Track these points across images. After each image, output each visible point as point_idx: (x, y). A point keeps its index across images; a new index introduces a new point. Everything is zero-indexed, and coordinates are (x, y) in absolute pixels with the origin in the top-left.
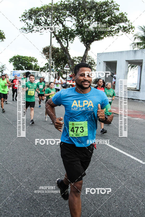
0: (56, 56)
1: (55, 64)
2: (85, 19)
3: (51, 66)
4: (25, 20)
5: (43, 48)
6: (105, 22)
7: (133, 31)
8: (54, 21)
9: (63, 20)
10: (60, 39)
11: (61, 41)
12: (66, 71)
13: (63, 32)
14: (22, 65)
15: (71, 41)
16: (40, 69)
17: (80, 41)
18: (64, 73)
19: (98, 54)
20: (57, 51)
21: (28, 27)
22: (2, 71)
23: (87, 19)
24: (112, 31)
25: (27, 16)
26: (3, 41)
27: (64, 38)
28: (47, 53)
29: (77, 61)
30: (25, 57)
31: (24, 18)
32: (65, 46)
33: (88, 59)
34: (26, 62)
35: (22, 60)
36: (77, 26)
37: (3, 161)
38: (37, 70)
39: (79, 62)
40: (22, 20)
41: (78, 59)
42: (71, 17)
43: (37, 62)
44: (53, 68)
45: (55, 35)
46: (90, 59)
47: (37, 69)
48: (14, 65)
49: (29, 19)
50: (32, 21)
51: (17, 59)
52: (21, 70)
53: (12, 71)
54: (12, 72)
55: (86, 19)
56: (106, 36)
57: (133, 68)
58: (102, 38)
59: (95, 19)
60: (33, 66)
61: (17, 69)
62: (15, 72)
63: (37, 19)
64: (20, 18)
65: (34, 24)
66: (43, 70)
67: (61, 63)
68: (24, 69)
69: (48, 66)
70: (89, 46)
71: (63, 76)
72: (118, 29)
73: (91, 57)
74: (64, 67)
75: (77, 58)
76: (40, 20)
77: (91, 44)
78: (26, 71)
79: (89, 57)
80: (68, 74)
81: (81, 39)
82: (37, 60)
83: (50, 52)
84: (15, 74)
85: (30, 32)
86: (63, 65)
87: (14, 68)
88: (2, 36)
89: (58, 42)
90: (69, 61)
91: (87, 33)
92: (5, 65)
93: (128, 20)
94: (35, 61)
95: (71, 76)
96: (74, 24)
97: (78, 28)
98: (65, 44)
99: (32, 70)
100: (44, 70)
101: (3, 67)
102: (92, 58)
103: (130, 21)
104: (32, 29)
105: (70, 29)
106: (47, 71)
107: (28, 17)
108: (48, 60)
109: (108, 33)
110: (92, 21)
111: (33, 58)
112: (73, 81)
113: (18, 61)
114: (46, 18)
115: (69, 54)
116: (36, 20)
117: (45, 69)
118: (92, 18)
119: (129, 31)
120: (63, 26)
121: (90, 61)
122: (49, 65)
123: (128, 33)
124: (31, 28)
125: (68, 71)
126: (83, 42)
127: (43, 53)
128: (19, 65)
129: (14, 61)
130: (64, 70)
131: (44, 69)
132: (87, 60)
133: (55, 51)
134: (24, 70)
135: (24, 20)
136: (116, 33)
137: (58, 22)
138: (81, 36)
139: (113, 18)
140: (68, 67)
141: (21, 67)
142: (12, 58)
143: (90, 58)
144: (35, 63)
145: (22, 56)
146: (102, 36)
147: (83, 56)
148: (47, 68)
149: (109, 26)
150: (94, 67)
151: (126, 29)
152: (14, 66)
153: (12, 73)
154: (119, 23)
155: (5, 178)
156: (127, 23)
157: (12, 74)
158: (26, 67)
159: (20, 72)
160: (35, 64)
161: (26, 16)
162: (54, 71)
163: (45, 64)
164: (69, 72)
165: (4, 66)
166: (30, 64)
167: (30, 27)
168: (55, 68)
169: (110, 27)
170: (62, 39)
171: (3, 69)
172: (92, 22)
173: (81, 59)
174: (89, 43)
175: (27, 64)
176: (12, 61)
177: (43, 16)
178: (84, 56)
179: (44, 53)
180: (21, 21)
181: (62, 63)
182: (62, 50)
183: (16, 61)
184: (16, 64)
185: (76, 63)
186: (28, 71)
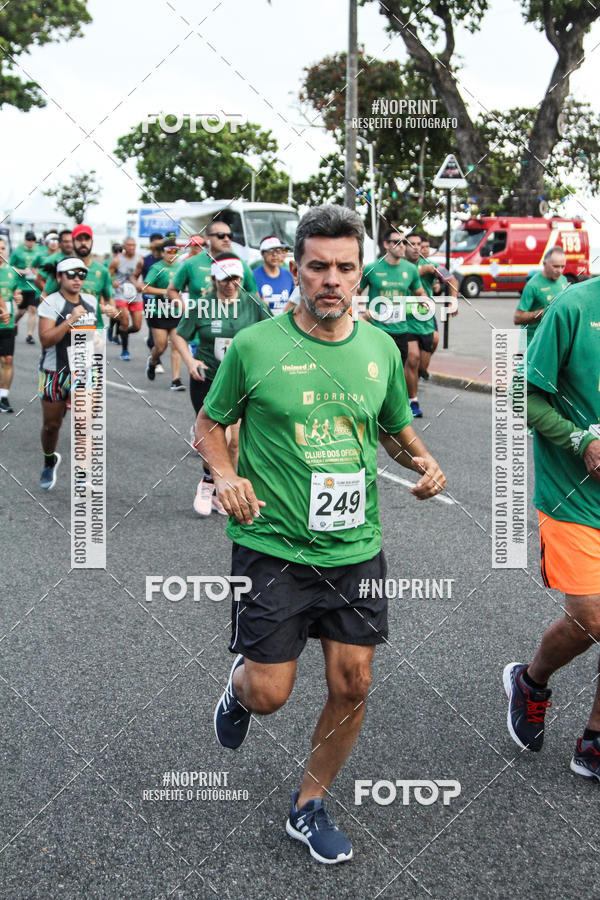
1: (377, 159)
3: (358, 172)
5: (306, 69)
10: (405, 10)
11: (413, 20)
12: (443, 200)
14: (189, 172)
15: (468, 19)
16: (290, 193)
17: (524, 15)
18: (432, 208)
20: (388, 80)
22: (79, 207)
26: (82, 36)
28: (331, 96)
29: (506, 134)
32: (436, 48)
33: (572, 118)
34: (213, 152)
35: (191, 143)
37: (113, 719)
38: (278, 195)
39: (515, 141)
41: (511, 126)
43: (274, 149)
44: (368, 180)
46: (581, 122)
47: (272, 188)
48: (146, 170)
51: (162, 137)
52: (188, 201)
53: (133, 208)
54: (135, 212)
60: (250, 175)
61: (161, 197)
62: (148, 212)
66: (308, 194)
67: (412, 153)
68: (203, 194)
69: (339, 174)
70: (575, 40)
71: (426, 229)
73: (591, 108)
74: (430, 173)
77: (588, 31)
78: (211, 205)
79: (574, 110)
80: (453, 215)
82: (271, 137)
83: (352, 89)
84: (155, 222)
86: (426, 163)
87: (146, 189)
88: (73, 8)
89: (393, 27)
92: (92, 172)
94: (264, 144)
95: (470, 223)
98: (435, 39)
99: (247, 196)
100: (318, 194)
101: (84, 189)
102: (596, 112)
106: (333, 199)
108: (335, 136)
111: (248, 126)
112: (484, 253)
113: (167, 151)
115: (456, 95)
117: (322, 191)
121: (586, 135)
122: (343, 163)
125: (455, 199)
126: (538, 23)
127: (305, 95)
128: (171, 172)
129: (142, 150)
130: (433, 192)
131: (313, 193)
132: (565, 127)
133: (379, 81)
134: (201, 200)
140: (458, 171)
141: (186, 183)
142: (132, 132)
143: (580, 115)
144: (265, 155)
147: (539, 107)
148: (330, 184)
152: (144, 181)
153: (136, 217)
155: (129, 820)
157: (137, 227)
158: (215, 184)
159: (181, 210)
160: (266, 163)
162: (376, 201)
163: (320, 160)
164: (458, 205)
165: (85, 178)
166: (233, 161)
168: (377, 180)
170: (418, 12)
171: (80, 199)
173: (531, 124)
174: (578, 27)
175: (215, 165)
176: (133, 153)
178: (544, 104)
179: (310, 98)
181: (418, 153)
182: (416, 73)
183: (152, 148)
184: (155, 166)
185: (503, 150)
186: (223, 204)
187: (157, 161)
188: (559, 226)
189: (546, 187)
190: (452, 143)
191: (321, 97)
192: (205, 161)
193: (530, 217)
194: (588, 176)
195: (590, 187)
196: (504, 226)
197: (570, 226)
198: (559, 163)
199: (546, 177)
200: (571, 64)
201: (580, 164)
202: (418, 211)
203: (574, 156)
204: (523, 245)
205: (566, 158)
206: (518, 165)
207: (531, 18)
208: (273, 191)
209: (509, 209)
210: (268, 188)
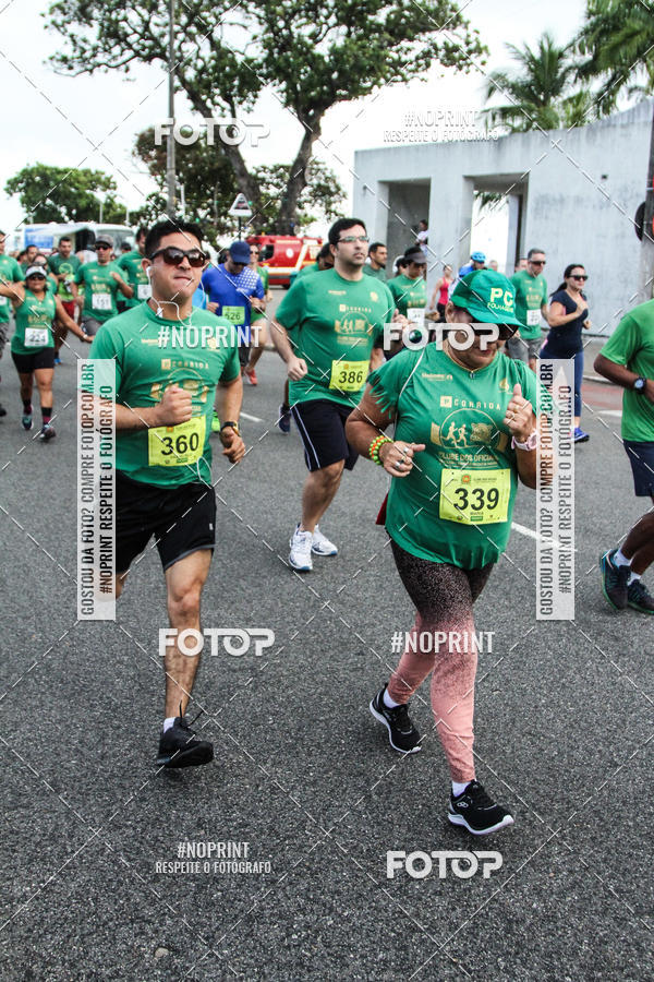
0: (190, 165)
1: (186, 196)
2: (297, 17)
3: (174, 204)
4: (63, 26)
5: (137, 135)
6: (378, 28)
7: (483, 63)
8: (176, 28)
9: (212, 20)
10: (204, 97)
11: (209, 103)
13: (214, 68)
14: (56, 203)
15: (245, 103)
16: (127, 218)
17: (282, 103)
18: (222, 229)
19: (356, 153)
21: (78, 53)
23: (307, 16)
24: (403, 64)
25: (69, 8)
27: (217, 91)
28: (154, 154)
29: (271, 181)
30: (65, 172)
31: (60, 18)
33: (314, 172)
34: (73, 190)
35: (57, 183)
36: (267, 45)
38: (119, 219)
39: (277, 186)
40: (54, 23)
41: (274, 175)
42: (245, 7)
43: (115, 188)
45: (184, 82)
46: (319, 174)
47: (114, 215)
48: (27, 202)
49: (80, 20)
50: (91, 26)
51: (38, 179)
52: (56, 223)
53: (18, 227)
54: (20, 230)
55: (301, 17)
56: (382, 81)
57: (487, 205)
58: (369, 90)
59: (336, 15)
60: (99, 206)
61: (36, 221)
62: (30, 231)
63: (109, 20)
64: (43, 15)
65: (99, 39)
66: (139, 219)
67: (208, 192)
68: (67, 218)
70: (315, 120)
72: (427, 55)
73: (326, 166)
75: (272, 172)
76: (123, 24)
77: (323, 115)
78: (72, 227)
81: (285, 94)
82: (112, 180)
83: (171, 149)
84: (35, 237)
85: (87, 70)
86: (220, 199)
87: (26, 215)
89: (196, 108)
90: (243, 182)
91: (306, 72)
93: (465, 19)
94: (107, 185)
96: (255, 38)
97: (271, 54)
98: (224, 116)
99: (97, 220)
100: (145, 218)
102: (329, 168)
103: (469, 25)
104: (91, 61)
105: (240, 59)
107: (76, 13)
108: (156, 180)
109: (389, 71)
110: (326, 23)
111: (97, 172)
113: (41, 189)
114: (144, 13)
115: (238, 155)
116: (106, 24)
117: (148, 217)
118: (324, 12)
119: (468, 61)
120: (215, 45)
121: (322, 183)
122: (162, 198)
123: (465, 68)
124: (88, 55)
126: (291, 109)
127: (136, 152)
128: (44, 203)
129: (24, 188)
130: (223, 219)
131: (142, 218)
132: (309, 177)
134: (65, 222)
135: (59, 22)
136: (420, 69)
137: (193, 29)
138: (284, 85)
139: (406, 13)
140: (246, 205)
141: (55, 210)
142: (17, 176)
143: (319, 170)
144: (108, 192)
145: (56, 169)
146: (365, 81)
147: (292, 164)
148: (153, 212)
149: (391, 44)
150: (338, 204)
151: (456, 55)
152: (25, 209)
153: (22, 234)
154: (430, 30)
156: (460, 30)
157: (22, 241)
158: (74, 212)
159: (53, 230)
160: (109, 198)
161: (67, 10)
163: (146, 196)
164: (239, 227)
166: (87, 197)
167: (84, 51)
169: (394, 48)
170: (212, 98)
172: (325, 27)
173: (287, 174)
174: (317, 112)
175: (74, 199)
176: (17, 190)
177: (134, 8)
178: (296, 162)
179: (140, 154)
180: (46, 27)
183: (31, 188)
184: (33, 199)
185: (269, 191)
186: (81, 225)
187: (34, 195)
188: (308, 243)
189: (299, 217)
190: (236, 186)
191: (147, 153)
192: (68, 196)
193: (288, 236)
194: (324, 209)
195: (326, 217)
196: (272, 241)
197: (316, 243)
198: (305, 201)
199: (298, 211)
200: (313, 136)
201: (319, 201)
202: (214, 231)
203: (315, 196)
204: (284, 254)
205: (310, 198)
206: (279, 201)
207: (287, 105)
208: (115, 217)
209: (273, 230)
210: (110, 215)
